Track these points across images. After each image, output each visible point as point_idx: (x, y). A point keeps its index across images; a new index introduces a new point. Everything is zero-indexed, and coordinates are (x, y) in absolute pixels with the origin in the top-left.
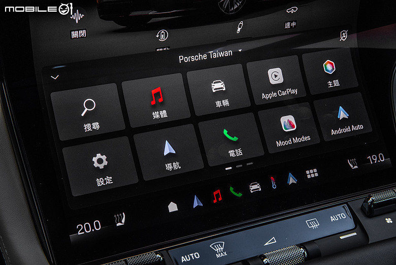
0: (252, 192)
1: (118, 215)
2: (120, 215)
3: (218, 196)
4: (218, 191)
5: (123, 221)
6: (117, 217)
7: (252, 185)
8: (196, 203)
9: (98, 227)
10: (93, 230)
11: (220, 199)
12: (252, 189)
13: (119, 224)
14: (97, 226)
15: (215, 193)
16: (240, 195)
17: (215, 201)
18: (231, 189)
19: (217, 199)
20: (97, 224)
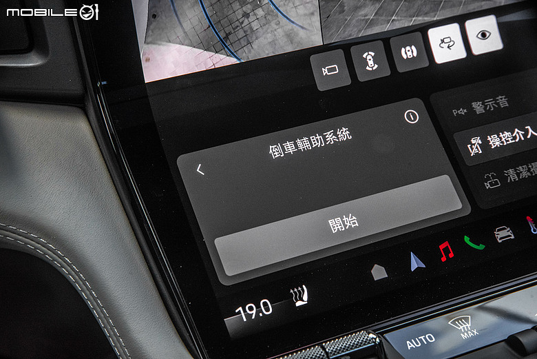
0: (500, 241)
1: (296, 290)
2: (300, 289)
3: (446, 251)
4: (446, 244)
5: (305, 297)
6: (295, 292)
7: (498, 230)
8: (415, 263)
9: (267, 310)
10: (261, 315)
11: (451, 255)
12: (499, 236)
13: (299, 304)
14: (267, 308)
15: (442, 247)
16: (481, 247)
17: (444, 259)
18: (467, 239)
19: (448, 257)
20: (265, 304)
